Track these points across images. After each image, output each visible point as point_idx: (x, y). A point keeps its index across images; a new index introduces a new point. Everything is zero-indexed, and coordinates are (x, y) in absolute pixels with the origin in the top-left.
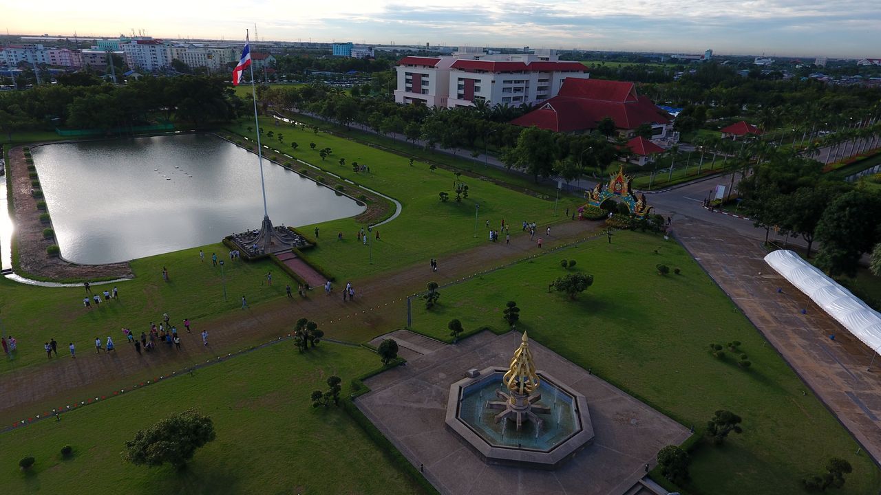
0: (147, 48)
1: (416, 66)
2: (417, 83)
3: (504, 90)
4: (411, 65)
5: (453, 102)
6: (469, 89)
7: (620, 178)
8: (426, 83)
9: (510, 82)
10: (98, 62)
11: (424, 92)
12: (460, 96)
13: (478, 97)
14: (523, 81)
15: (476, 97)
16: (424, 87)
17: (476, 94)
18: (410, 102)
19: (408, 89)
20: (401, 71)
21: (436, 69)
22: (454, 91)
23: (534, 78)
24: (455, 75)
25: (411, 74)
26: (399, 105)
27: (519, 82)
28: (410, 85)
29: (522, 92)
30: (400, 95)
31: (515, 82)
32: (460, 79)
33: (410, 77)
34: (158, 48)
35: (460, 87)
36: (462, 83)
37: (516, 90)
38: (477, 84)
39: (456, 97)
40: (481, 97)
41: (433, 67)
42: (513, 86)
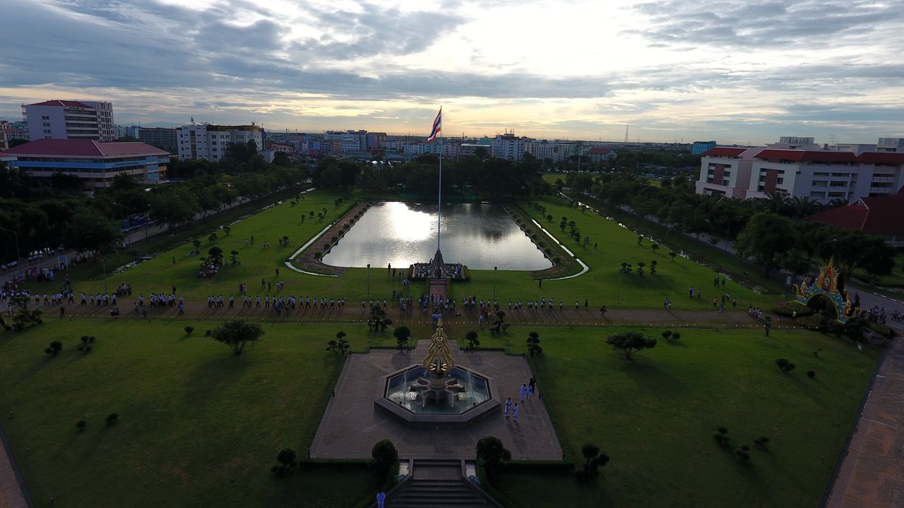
0: (507, 142)
1: (721, 157)
2: (719, 175)
3: (814, 183)
4: (716, 156)
5: (753, 193)
6: (771, 179)
7: (829, 271)
8: (727, 174)
9: (827, 174)
10: (471, 153)
11: (726, 183)
12: (761, 189)
13: (779, 190)
14: (848, 175)
15: (777, 189)
16: (726, 178)
17: (778, 186)
18: (710, 193)
19: (710, 181)
20: (705, 161)
21: (740, 159)
22: (754, 182)
23: (866, 173)
24: (758, 166)
25: (714, 165)
26: (698, 195)
27: (840, 175)
28: (712, 176)
29: (846, 187)
30: (701, 186)
31: (835, 174)
32: (763, 170)
33: (713, 168)
34: (516, 143)
35: (762, 178)
36: (764, 174)
37: (834, 184)
38: (780, 176)
39: (756, 188)
40: (783, 190)
41: (737, 158)
42: (831, 179)
